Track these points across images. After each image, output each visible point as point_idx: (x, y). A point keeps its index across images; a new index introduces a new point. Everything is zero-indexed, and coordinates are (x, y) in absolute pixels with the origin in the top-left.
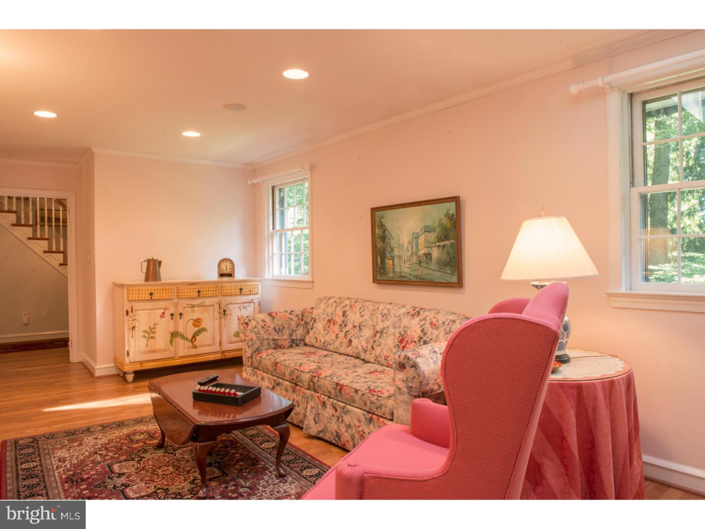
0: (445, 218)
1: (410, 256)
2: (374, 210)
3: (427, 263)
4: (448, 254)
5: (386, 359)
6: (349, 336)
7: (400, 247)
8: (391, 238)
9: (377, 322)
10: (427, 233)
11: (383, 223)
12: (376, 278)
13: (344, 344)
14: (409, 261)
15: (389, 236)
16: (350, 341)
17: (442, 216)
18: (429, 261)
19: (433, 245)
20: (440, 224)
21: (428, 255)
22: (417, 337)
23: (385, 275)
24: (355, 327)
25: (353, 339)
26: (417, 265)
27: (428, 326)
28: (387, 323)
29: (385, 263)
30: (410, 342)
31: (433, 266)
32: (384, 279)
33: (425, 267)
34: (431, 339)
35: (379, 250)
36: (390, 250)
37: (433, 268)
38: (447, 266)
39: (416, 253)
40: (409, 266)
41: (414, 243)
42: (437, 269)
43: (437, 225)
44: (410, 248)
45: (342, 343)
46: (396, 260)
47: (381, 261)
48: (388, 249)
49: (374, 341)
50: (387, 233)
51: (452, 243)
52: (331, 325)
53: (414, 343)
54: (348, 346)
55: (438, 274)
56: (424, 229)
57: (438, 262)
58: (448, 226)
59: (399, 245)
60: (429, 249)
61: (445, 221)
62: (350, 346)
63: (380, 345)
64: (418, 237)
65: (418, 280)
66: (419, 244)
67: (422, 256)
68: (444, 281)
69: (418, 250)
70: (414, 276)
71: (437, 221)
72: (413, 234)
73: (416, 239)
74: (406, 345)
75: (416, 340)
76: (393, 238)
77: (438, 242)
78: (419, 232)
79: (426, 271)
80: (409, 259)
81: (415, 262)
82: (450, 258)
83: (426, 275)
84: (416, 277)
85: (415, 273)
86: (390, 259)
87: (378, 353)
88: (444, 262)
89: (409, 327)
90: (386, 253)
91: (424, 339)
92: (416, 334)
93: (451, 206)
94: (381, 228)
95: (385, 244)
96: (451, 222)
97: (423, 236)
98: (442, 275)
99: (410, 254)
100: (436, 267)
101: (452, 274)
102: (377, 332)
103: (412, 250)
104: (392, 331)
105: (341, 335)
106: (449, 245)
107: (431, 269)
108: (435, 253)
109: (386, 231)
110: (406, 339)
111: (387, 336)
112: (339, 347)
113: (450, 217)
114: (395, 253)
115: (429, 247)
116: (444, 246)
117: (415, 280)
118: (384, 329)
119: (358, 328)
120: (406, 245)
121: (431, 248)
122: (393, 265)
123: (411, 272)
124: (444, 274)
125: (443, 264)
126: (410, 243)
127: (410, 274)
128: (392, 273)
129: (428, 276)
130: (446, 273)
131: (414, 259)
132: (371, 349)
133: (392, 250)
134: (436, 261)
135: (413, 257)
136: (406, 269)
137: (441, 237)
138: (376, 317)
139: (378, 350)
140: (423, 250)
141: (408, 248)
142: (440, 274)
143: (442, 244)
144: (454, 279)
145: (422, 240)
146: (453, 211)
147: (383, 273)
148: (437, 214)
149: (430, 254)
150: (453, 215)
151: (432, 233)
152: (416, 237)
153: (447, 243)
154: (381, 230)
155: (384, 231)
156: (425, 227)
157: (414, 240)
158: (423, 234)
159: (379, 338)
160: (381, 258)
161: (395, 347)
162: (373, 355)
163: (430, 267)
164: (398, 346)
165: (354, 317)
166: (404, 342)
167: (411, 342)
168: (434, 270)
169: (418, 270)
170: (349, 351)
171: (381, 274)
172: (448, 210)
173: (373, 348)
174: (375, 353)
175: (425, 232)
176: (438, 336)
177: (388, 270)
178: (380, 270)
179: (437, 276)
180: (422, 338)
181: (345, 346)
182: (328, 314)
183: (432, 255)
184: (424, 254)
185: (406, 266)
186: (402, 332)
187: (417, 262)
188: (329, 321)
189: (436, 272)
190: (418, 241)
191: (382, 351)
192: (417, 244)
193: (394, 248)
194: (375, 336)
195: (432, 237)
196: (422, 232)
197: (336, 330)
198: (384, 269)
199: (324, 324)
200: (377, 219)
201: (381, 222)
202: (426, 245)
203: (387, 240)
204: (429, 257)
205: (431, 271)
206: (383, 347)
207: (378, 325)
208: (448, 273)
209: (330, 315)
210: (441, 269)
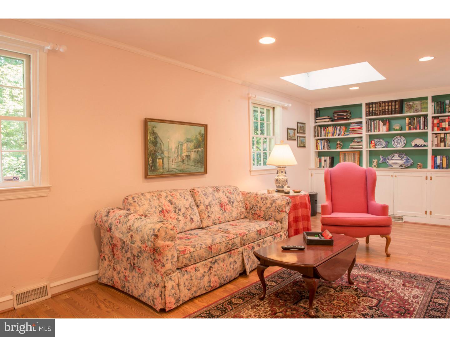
0: (199, 135)
1: (176, 157)
2: (146, 121)
3: (188, 161)
4: (200, 156)
5: (219, 219)
6: (188, 216)
7: (169, 150)
8: (162, 143)
9: (204, 200)
10: (188, 143)
11: (154, 131)
12: (147, 174)
13: (187, 223)
14: (176, 160)
15: (160, 142)
16: (192, 219)
17: (197, 134)
18: (189, 160)
19: (192, 150)
20: (196, 138)
21: (188, 157)
22: (227, 201)
23: (156, 172)
24: (187, 208)
25: (192, 216)
26: (181, 163)
27: (228, 194)
28: (210, 199)
29: (156, 162)
30: (225, 205)
31: (191, 163)
32: (155, 174)
33: (186, 164)
34: (234, 200)
35: (150, 152)
36: (160, 152)
37: (191, 164)
38: (199, 163)
39: (181, 155)
40: (176, 164)
41: (179, 148)
42: (193, 165)
43: (194, 138)
44: (176, 152)
45: (186, 222)
46: (166, 160)
47: (152, 160)
48: (159, 152)
49: (208, 212)
50: (158, 140)
51: (202, 150)
52: (166, 215)
53: (228, 205)
54: (191, 223)
55: (193, 168)
56: (186, 140)
57: (194, 160)
58: (200, 140)
59: (169, 149)
60: (189, 153)
61: (199, 137)
62: (193, 222)
63: (212, 213)
64: (182, 145)
65: (182, 172)
66: (183, 149)
67: (185, 157)
68: (197, 172)
69: (182, 153)
70: (178, 170)
71: (194, 137)
72: (179, 142)
73: (181, 146)
74: (225, 207)
75: (228, 203)
76: (163, 144)
77: (195, 148)
78: (183, 141)
79: (186, 166)
80: (176, 159)
81: (180, 161)
82: (201, 158)
83: (187, 169)
84: (180, 171)
85: (180, 168)
86: (159, 159)
87: (213, 218)
88: (197, 161)
89: (220, 197)
90: (157, 154)
91: (231, 201)
92: (226, 200)
93: (202, 129)
94: (153, 135)
95: (157, 148)
96: (202, 138)
97: (186, 144)
98: (196, 168)
99: (176, 155)
100: (193, 164)
101: (201, 167)
102: (207, 206)
103: (178, 153)
104: (214, 202)
105: (181, 217)
106: (200, 151)
107: (190, 165)
108: (193, 155)
109: (158, 138)
110: (223, 204)
111: (214, 206)
112: (184, 227)
113: (202, 135)
114: (165, 154)
115: (189, 152)
116: (198, 151)
117: (180, 173)
118: (210, 202)
119: (190, 208)
120: (173, 150)
121: (190, 152)
122: (163, 163)
123: (177, 168)
124: (197, 168)
125: (197, 162)
126: (177, 148)
127: (176, 169)
128: (162, 169)
129: (188, 170)
130: (198, 167)
131: (179, 159)
132: (208, 218)
133: (163, 152)
134: (193, 160)
135: (178, 158)
136: (174, 166)
137: (196, 146)
138: (202, 197)
139: (213, 216)
140: (186, 153)
141: (175, 152)
142: (195, 167)
143: (196, 150)
144: (203, 170)
145: (184, 147)
146: (203, 132)
147: (154, 170)
148: (195, 132)
149: (190, 156)
150: (203, 134)
151: (191, 143)
152: (181, 144)
153: (199, 149)
154: (153, 137)
155: (156, 138)
156: (187, 139)
157: (179, 146)
158: (185, 143)
159: (210, 209)
160: (152, 159)
161: (220, 211)
162: (211, 220)
163: (189, 164)
164: (222, 209)
165: (181, 202)
166: (223, 206)
167: (227, 205)
168: (192, 166)
169: (182, 166)
170: (193, 226)
171: (152, 171)
172: (201, 131)
173: (209, 216)
174: (212, 219)
175: (187, 142)
176: (236, 197)
177: (159, 167)
178: (151, 167)
179: (193, 169)
180: (230, 201)
181: (190, 224)
182: (156, 207)
183: (191, 157)
184: (186, 156)
185: (174, 163)
186: (219, 201)
187: (181, 161)
188: (162, 211)
189: (193, 167)
190: (182, 147)
191: (215, 215)
192: (181, 149)
193: (164, 151)
194: (207, 209)
195: (191, 145)
196: (185, 142)
197: (173, 216)
198: (155, 166)
199: (158, 216)
200: (150, 128)
201: (153, 131)
202: (187, 150)
203: (158, 145)
204: (189, 157)
205: (190, 166)
206: (215, 213)
207: (206, 201)
208: (200, 167)
209: (158, 207)
210: (196, 164)
